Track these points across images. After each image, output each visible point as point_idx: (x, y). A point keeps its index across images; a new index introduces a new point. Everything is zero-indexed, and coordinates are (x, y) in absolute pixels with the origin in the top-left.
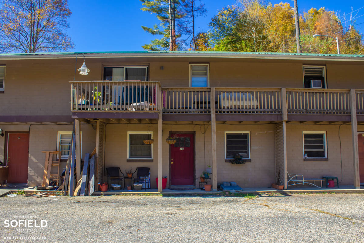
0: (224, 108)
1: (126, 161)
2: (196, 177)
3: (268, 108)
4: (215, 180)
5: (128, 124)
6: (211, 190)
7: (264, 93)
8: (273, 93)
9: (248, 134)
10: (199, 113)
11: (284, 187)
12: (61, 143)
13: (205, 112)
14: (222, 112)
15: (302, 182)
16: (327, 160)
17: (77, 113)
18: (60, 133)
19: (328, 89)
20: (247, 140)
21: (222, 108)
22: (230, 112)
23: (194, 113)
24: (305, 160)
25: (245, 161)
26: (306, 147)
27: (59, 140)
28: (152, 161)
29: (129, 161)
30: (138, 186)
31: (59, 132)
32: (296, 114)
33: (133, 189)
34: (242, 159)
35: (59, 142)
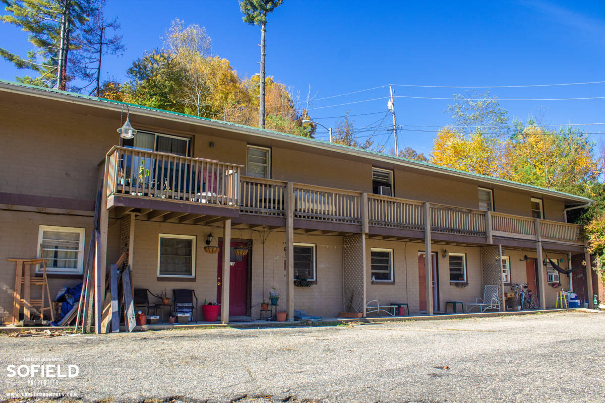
0: (300, 210)
1: (156, 279)
2: (253, 304)
3: (347, 216)
4: (292, 307)
5: (160, 222)
6: (287, 320)
7: (343, 196)
8: (352, 198)
9: (313, 247)
10: (270, 214)
11: (363, 315)
12: (43, 246)
13: (279, 214)
14: (298, 216)
15: (377, 309)
16: (393, 283)
17: (122, 199)
18: (43, 228)
19: (395, 198)
20: (310, 256)
21: (298, 210)
22: (306, 217)
23: (265, 215)
24: (372, 283)
25: (312, 283)
26: (373, 267)
27: (40, 240)
28: (194, 280)
29: (159, 279)
30: (184, 317)
31: (41, 227)
32: (375, 226)
33: (177, 321)
34: (308, 280)
35: (41, 244)
